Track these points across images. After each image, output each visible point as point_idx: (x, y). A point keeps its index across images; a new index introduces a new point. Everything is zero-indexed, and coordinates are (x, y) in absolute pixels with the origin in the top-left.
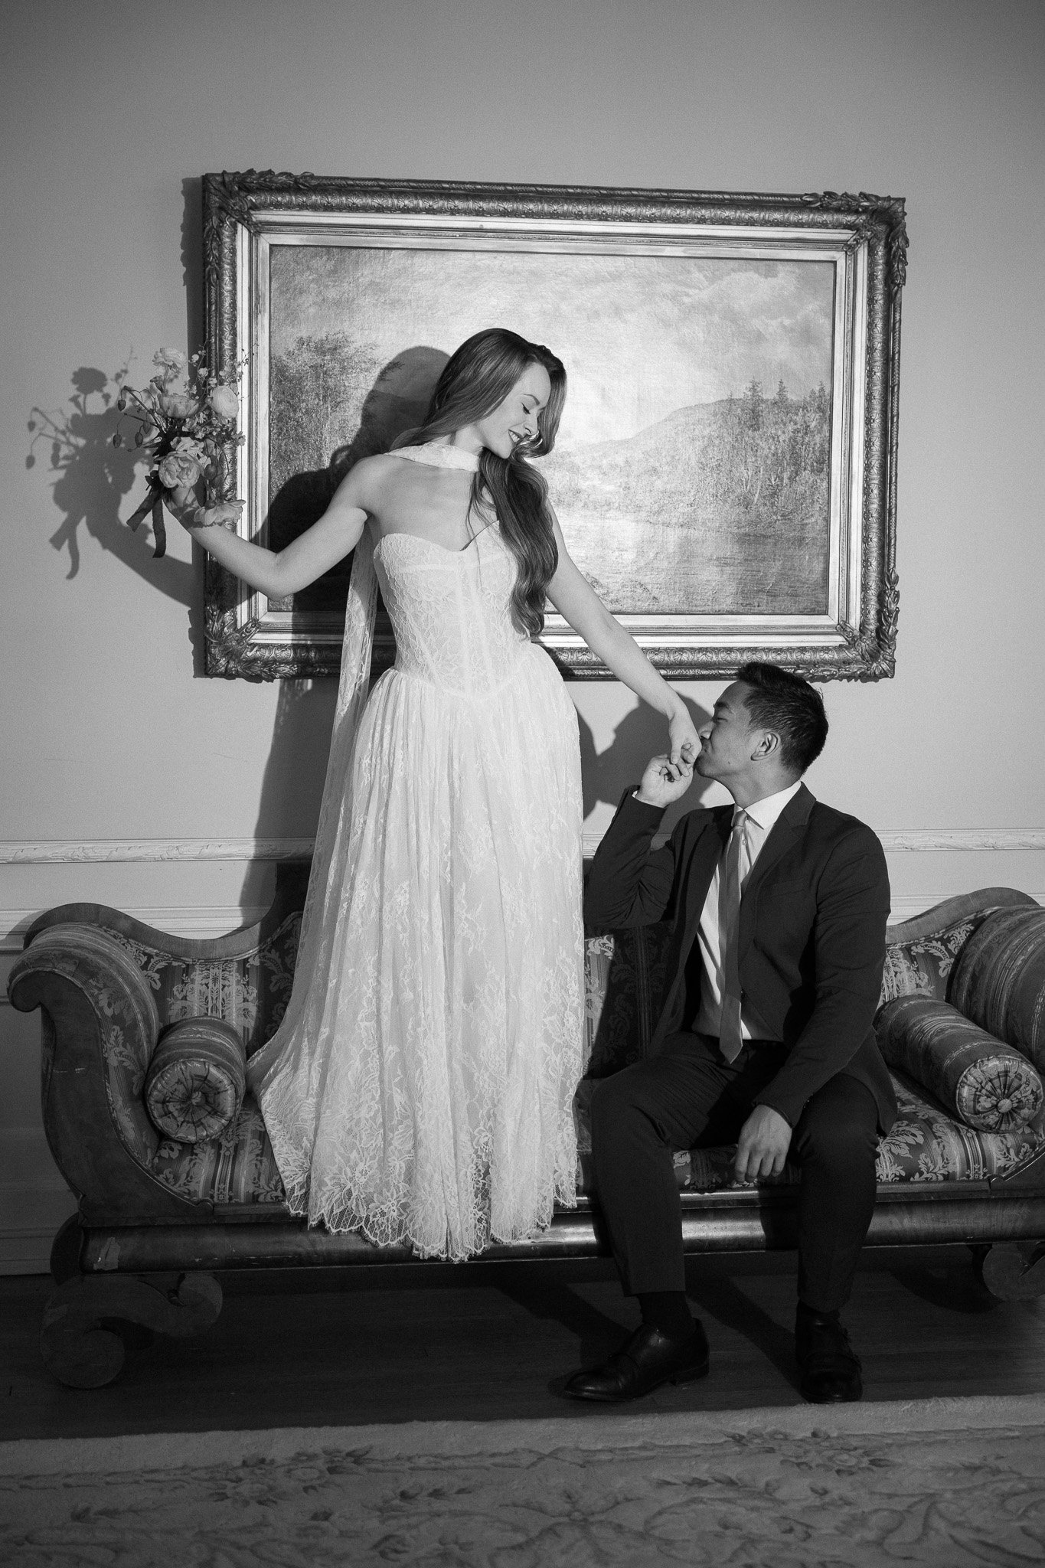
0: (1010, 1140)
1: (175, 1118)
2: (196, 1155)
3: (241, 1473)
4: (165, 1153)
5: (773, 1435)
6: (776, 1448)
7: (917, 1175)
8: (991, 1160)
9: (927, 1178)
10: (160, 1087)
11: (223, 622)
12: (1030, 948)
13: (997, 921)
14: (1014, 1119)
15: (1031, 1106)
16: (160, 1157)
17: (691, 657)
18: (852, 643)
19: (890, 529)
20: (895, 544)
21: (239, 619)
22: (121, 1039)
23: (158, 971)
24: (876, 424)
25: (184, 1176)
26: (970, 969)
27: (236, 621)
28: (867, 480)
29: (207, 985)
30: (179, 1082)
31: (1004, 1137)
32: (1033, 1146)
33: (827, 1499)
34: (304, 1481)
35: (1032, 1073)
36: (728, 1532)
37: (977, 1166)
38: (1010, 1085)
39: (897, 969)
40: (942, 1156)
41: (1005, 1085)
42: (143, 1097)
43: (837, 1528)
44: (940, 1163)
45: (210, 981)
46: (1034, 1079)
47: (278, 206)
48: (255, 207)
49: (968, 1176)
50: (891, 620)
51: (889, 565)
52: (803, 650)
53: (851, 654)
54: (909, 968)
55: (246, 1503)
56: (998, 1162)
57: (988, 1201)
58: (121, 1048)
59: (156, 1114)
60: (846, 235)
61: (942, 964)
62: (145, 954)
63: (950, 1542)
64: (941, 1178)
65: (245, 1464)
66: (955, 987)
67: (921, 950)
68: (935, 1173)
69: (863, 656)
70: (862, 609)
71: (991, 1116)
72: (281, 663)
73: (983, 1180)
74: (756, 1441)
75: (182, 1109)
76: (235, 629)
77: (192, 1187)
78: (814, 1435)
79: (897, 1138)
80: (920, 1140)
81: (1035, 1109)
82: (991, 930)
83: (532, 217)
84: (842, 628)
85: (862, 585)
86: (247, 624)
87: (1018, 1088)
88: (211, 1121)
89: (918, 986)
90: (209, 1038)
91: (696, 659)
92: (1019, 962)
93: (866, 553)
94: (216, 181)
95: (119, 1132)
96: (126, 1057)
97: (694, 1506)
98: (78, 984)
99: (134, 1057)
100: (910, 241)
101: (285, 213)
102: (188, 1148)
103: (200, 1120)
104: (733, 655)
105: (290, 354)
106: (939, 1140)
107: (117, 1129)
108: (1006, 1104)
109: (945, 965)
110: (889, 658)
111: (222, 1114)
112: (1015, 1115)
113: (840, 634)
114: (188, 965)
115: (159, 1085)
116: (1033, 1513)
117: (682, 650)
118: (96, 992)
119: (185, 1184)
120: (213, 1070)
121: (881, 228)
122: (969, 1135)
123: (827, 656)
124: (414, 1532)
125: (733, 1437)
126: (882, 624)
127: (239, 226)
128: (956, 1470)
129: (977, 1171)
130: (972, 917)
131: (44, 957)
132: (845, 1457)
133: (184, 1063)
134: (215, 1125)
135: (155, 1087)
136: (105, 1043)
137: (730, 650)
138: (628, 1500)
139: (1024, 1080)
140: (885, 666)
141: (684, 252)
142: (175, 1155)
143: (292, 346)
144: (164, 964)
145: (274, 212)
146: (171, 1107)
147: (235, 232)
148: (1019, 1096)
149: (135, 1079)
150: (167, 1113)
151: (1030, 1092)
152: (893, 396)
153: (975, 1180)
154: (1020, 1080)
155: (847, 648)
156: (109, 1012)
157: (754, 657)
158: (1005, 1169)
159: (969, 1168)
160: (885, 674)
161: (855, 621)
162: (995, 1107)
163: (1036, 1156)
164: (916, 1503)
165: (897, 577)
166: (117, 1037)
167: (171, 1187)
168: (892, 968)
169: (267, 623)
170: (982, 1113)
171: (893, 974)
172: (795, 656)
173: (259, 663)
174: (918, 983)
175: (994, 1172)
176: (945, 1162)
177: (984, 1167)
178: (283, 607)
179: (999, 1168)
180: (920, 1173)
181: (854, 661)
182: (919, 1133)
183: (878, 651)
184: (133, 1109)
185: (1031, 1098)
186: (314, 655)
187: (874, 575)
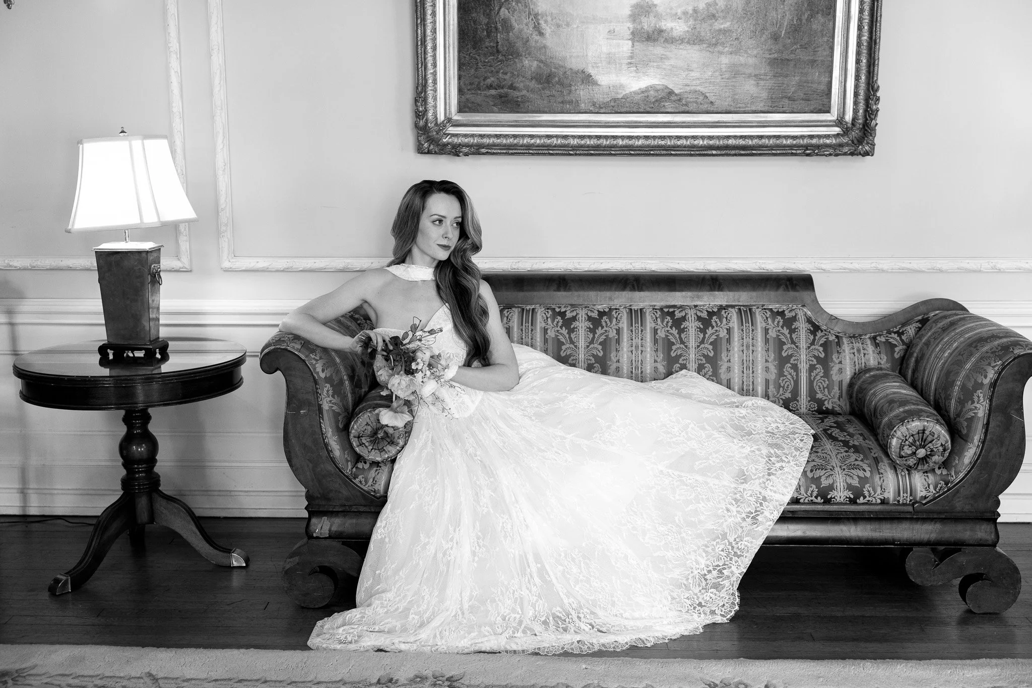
0: (931, 478)
1: (366, 446)
2: (380, 467)
4: (360, 465)
7: (862, 498)
8: (916, 490)
9: (869, 501)
10: (357, 426)
11: (427, 120)
12: (955, 345)
13: (936, 322)
14: (927, 462)
15: (940, 454)
16: (357, 468)
17: (734, 142)
18: (846, 132)
19: (874, 53)
20: (878, 64)
21: (439, 118)
22: (331, 392)
25: (371, 480)
26: (915, 355)
27: (437, 119)
28: (860, 20)
30: (367, 424)
31: (927, 476)
32: (947, 484)
35: (943, 431)
37: (906, 494)
38: (926, 439)
39: (866, 352)
40: (881, 486)
41: (922, 439)
42: (347, 432)
44: (879, 491)
46: (944, 436)
49: (899, 501)
50: (873, 117)
51: (873, 78)
52: (811, 137)
53: (845, 140)
54: (874, 352)
56: (920, 492)
57: (911, 519)
58: (331, 398)
59: (354, 443)
61: (897, 349)
64: (879, 501)
65: (379, 681)
66: (904, 365)
67: (883, 339)
68: (875, 498)
69: (853, 141)
70: (854, 109)
71: (911, 460)
72: (463, 146)
73: (909, 505)
75: (371, 441)
76: (436, 124)
77: (376, 487)
79: (850, 472)
80: (868, 474)
81: (943, 456)
82: (931, 328)
84: (840, 122)
85: (855, 92)
86: (444, 121)
87: (931, 442)
88: (389, 448)
89: (879, 363)
91: (737, 143)
92: (946, 354)
93: (858, 71)
95: (329, 452)
96: (335, 403)
98: (303, 357)
99: (341, 404)
102: (376, 464)
103: (382, 448)
104: (763, 141)
106: (881, 475)
107: (327, 450)
108: (922, 452)
109: (899, 350)
110: (870, 142)
111: (397, 444)
112: (928, 459)
113: (838, 126)
117: (728, 137)
118: (314, 362)
119: (372, 485)
122: (903, 473)
123: (828, 141)
125: (709, 686)
126: (867, 119)
129: (905, 498)
130: (920, 318)
131: (282, 339)
133: (370, 411)
135: (353, 427)
136: (320, 394)
137: (761, 137)
139: (935, 436)
140: (867, 148)
142: (366, 467)
146: (364, 440)
148: (932, 447)
149: (340, 418)
150: (361, 444)
151: (940, 444)
153: (904, 504)
154: (933, 436)
155: (842, 135)
156: (322, 375)
157: (778, 142)
158: (925, 498)
159: (899, 495)
160: (867, 154)
161: (849, 117)
162: (915, 453)
163: (948, 490)
165: (878, 87)
166: (328, 391)
167: (362, 487)
168: (862, 351)
169: (457, 120)
170: (905, 457)
171: (863, 355)
172: (806, 141)
173: (450, 147)
174: (880, 360)
175: (918, 499)
176: (883, 490)
177: (911, 495)
178: (467, 110)
179: (922, 496)
180: (865, 497)
181: (847, 144)
182: (868, 469)
183: (864, 138)
184: (339, 436)
185: (941, 449)
186: (486, 141)
187: (863, 86)
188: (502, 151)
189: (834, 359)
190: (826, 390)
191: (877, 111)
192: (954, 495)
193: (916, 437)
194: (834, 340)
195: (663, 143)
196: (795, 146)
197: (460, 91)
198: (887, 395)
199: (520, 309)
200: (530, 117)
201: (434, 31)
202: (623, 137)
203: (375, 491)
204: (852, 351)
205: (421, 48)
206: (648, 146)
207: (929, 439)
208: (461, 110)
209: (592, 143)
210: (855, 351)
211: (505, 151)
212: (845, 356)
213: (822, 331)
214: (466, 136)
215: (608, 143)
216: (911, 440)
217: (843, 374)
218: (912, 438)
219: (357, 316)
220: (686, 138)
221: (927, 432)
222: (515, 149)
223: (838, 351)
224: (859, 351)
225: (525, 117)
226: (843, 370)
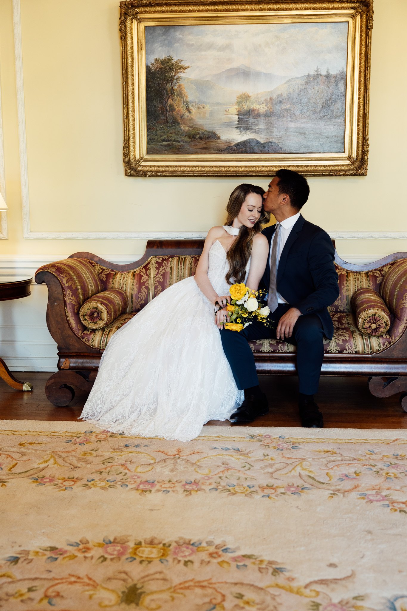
0: (381, 340)
1: (88, 321)
2: (95, 333)
3: (82, 435)
4: (85, 332)
5: (265, 436)
6: (263, 440)
7: (345, 351)
8: (373, 347)
9: (349, 352)
10: (83, 311)
11: (129, 158)
14: (377, 332)
15: (384, 327)
16: (84, 333)
18: (353, 162)
19: (366, 121)
20: (368, 126)
21: (136, 157)
22: (71, 294)
23: (105, 275)
24: (362, 82)
25: (91, 340)
26: (384, 280)
27: (135, 158)
28: (359, 103)
29: (121, 279)
30: (88, 309)
32: (390, 343)
33: (266, 458)
34: (99, 439)
35: (385, 315)
36: (223, 466)
37: (368, 349)
38: (376, 319)
39: (362, 280)
40: (355, 344)
41: (374, 319)
42: (78, 313)
43: (261, 467)
44: (354, 347)
45: (122, 278)
46: (386, 318)
47: (146, 12)
48: (137, 13)
49: (365, 352)
50: (366, 154)
51: (365, 134)
52: (334, 166)
53: (352, 167)
54: (366, 280)
55: (76, 444)
56: (376, 348)
57: (371, 361)
58: (71, 297)
59: (82, 320)
60: (352, 11)
61: (378, 279)
62: (102, 269)
63: (298, 474)
64: (354, 352)
65: (85, 432)
67: (372, 274)
68: (352, 350)
69: (356, 168)
70: (356, 151)
71: (369, 330)
72: (148, 172)
73: (370, 354)
74: (258, 437)
75: (90, 318)
76: (135, 160)
77: (94, 343)
78: (280, 437)
79: (339, 337)
80: (347, 338)
81: (386, 329)
83: (235, 11)
84: (350, 158)
85: (357, 142)
86: (139, 159)
87: (379, 321)
88: (99, 322)
89: (368, 286)
90: (107, 295)
91: (294, 169)
92: (395, 277)
93: (358, 130)
94: (123, 4)
95: (69, 325)
96: (73, 300)
97: (218, 456)
98: (56, 275)
99: (76, 300)
100: (374, 12)
101: (149, 14)
102: (94, 331)
103: (96, 322)
104: (308, 168)
105: (152, 64)
106: (354, 339)
107: (68, 323)
108: (374, 326)
110: (365, 168)
111: (103, 320)
112: (378, 330)
113: (349, 160)
114: (116, 273)
115: (82, 310)
116: (336, 468)
117: (289, 166)
118: (62, 278)
119: (91, 342)
120: (99, 305)
121: (364, 8)
122: (366, 338)
123: (343, 168)
124: (119, 457)
125: (251, 436)
126: (363, 156)
127: (134, 20)
128: (320, 452)
129: (367, 351)
131: (46, 267)
132: (285, 444)
133: (90, 303)
134: (101, 324)
135: (81, 311)
136: (65, 295)
137: (307, 166)
138: (198, 453)
139: (381, 317)
140: (363, 171)
141: (291, 21)
142: (89, 333)
143: (153, 62)
144: (108, 272)
145: (146, 14)
146: (86, 318)
147: (132, 22)
148: (379, 323)
149: (76, 307)
150: (85, 320)
151: (383, 322)
152: (367, 71)
153: (367, 354)
154: (380, 317)
155: (351, 165)
156: (66, 285)
157: (316, 168)
158: (379, 350)
159: (365, 349)
160: (363, 175)
161: (354, 155)
162: (370, 327)
163: (390, 346)
164: (297, 461)
165: (368, 138)
166: (69, 293)
167: (86, 343)
168: (360, 280)
169: (146, 158)
170: (366, 328)
171: (360, 282)
172: (331, 168)
173: (141, 172)
174: (369, 285)
175: (375, 351)
176: (356, 346)
177: (371, 349)
178: (151, 153)
179: (377, 350)
180: (346, 350)
181: (353, 170)
182: (347, 336)
183: (362, 166)
184: (75, 317)
185: (384, 324)
186: (161, 169)
187: (361, 138)
188: (169, 174)
189: (344, 284)
190: (340, 300)
191: (368, 151)
192: (393, 349)
193: (371, 318)
194: (345, 274)
195: (254, 169)
196: (325, 170)
197: (148, 143)
198: (363, 299)
199: (178, 258)
200: (185, 156)
201: (134, 111)
202: (233, 167)
203: (93, 346)
204: (354, 280)
205: (126, 120)
206: (247, 171)
207: (378, 319)
208: (148, 153)
209: (217, 170)
210: (356, 279)
211: (170, 174)
212: (350, 283)
213: (339, 269)
214: (150, 166)
215: (225, 170)
216: (368, 319)
217: (349, 292)
218: (369, 318)
219: (92, 262)
220: (267, 167)
221: (377, 315)
222: (176, 173)
223: (347, 280)
224: (358, 280)
225: (182, 156)
226: (349, 290)
